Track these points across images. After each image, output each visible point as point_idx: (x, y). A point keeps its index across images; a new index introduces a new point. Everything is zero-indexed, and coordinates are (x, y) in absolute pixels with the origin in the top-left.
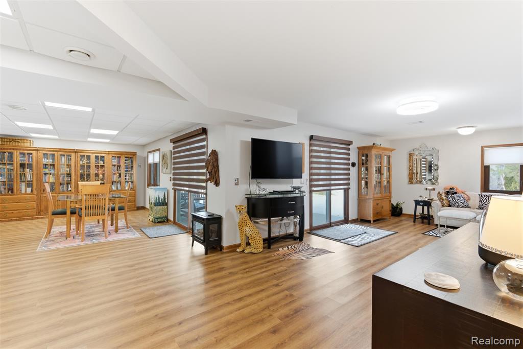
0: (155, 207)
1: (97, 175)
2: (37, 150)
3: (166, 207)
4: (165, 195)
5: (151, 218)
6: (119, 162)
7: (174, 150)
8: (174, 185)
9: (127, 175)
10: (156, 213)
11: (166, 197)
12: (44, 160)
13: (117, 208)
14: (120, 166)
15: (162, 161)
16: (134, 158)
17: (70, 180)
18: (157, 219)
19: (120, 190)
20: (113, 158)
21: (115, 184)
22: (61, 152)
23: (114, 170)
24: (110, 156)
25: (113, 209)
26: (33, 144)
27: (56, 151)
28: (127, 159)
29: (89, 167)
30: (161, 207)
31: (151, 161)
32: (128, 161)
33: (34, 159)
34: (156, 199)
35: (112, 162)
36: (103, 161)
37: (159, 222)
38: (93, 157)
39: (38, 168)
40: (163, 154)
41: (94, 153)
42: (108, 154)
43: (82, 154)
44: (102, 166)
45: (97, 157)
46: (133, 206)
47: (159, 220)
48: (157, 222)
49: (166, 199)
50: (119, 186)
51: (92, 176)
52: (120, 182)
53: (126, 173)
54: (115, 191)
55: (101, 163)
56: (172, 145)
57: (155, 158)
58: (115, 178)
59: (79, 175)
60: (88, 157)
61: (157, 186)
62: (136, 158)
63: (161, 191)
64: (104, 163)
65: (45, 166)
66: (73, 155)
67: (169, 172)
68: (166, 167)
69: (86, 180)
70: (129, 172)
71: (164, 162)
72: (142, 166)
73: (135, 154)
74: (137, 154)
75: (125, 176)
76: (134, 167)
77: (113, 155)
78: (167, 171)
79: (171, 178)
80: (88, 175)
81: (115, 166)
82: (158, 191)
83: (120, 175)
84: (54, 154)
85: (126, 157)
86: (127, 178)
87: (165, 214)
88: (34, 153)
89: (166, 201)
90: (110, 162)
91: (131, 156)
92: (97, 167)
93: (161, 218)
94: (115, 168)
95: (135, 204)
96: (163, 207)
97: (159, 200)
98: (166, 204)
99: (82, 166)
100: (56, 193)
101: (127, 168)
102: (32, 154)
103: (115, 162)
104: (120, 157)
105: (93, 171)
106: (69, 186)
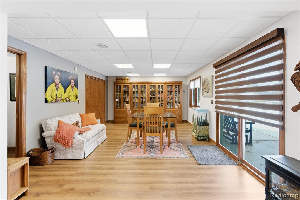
0: (198, 127)
1: (159, 98)
2: (131, 83)
3: (207, 127)
4: (206, 116)
5: (195, 134)
6: (171, 89)
7: (216, 75)
8: (217, 107)
9: (176, 98)
10: (199, 132)
11: (208, 118)
12: (133, 89)
13: (169, 126)
14: (171, 92)
15: (203, 86)
16: (181, 86)
17: (145, 101)
18: (200, 136)
19: (172, 108)
20: (168, 86)
21: (169, 104)
22: (141, 84)
23: (168, 95)
24: (166, 85)
25: (167, 126)
26: (129, 80)
27: (139, 84)
28: (176, 87)
29: (154, 92)
30: (203, 127)
31: (192, 87)
32: (177, 89)
33: (129, 89)
34: (199, 119)
35: (167, 89)
36: (162, 89)
37: (201, 140)
38: (157, 85)
39: (131, 94)
40: (204, 80)
41: (158, 84)
42: (165, 84)
43: (151, 84)
44: (162, 92)
45: (159, 86)
46: (180, 120)
47: (202, 138)
48: (200, 139)
49: (208, 120)
50: (171, 105)
51: (156, 98)
52: (172, 103)
53: (175, 96)
54: (169, 109)
55: (161, 90)
56: (215, 70)
57: (196, 85)
58: (169, 100)
59: (150, 98)
60: (154, 87)
61: (198, 107)
62: (182, 85)
63: (203, 113)
64: (163, 90)
65: (134, 93)
66: (147, 85)
67: (211, 95)
68: (207, 91)
69: (153, 101)
70: (177, 96)
71: (205, 87)
72: (186, 92)
73: (181, 83)
74: (183, 83)
75: (175, 98)
76: (181, 92)
77: (168, 84)
78: (208, 94)
79: (212, 101)
80: (154, 98)
81: (169, 92)
82: (201, 113)
83: (172, 97)
84: (138, 85)
85: (175, 86)
86: (176, 99)
87: (206, 134)
88: (129, 85)
89: (208, 122)
90: (166, 89)
91: (178, 85)
92: (159, 92)
93: (204, 136)
94: (169, 93)
95: (181, 119)
96: (206, 126)
97: (202, 120)
98: (208, 124)
99: (151, 92)
100: (139, 109)
101: (176, 93)
102: (128, 86)
103: (169, 89)
104: (172, 86)
105: (157, 95)
106: (145, 105)
